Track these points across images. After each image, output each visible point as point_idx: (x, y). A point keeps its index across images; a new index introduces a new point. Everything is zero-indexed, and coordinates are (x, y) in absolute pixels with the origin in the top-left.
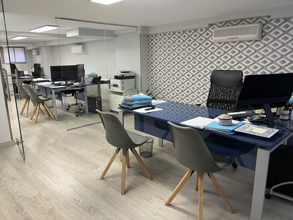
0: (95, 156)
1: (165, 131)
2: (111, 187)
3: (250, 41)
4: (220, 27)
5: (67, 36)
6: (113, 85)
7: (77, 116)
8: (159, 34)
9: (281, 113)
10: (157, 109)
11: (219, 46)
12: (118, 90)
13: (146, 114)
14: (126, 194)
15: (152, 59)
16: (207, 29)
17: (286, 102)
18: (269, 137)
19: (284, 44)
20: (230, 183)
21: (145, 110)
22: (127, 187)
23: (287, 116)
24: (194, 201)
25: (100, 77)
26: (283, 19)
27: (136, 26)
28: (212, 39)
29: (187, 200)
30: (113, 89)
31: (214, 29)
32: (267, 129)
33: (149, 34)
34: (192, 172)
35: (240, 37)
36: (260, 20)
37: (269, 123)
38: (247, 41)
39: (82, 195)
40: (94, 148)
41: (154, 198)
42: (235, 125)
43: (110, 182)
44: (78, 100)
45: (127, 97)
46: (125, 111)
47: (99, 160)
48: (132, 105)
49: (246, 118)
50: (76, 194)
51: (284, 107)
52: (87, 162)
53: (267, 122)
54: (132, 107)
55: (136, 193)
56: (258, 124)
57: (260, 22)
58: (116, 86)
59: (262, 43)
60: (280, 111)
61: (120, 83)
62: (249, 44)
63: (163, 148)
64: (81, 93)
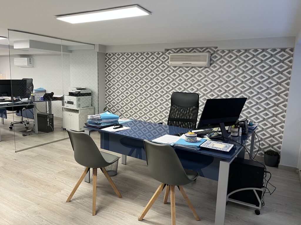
0: (56, 178)
1: (131, 149)
2: (79, 209)
3: (201, 67)
4: (175, 52)
5: (14, 48)
6: (68, 102)
7: (24, 135)
8: (117, 54)
9: (232, 131)
10: (124, 128)
11: (175, 69)
12: (74, 107)
13: (116, 133)
14: (98, 214)
15: (110, 77)
16: (163, 54)
17: (236, 122)
18: (228, 151)
19: (228, 72)
20: (192, 195)
21: (114, 128)
22: (97, 207)
23: (237, 133)
24: (165, 214)
25: (52, 94)
26: (227, 50)
27: (94, 44)
28: (168, 62)
29: (158, 213)
30: (67, 106)
31: (170, 54)
32: (225, 144)
33: (107, 52)
34: (164, 185)
35: (193, 63)
36: (208, 50)
37: (225, 139)
38: (198, 67)
39: (49, 221)
40: (52, 170)
41: (126, 215)
42: (199, 141)
43: (78, 204)
44: (23, 117)
45: (95, 116)
46: (91, 130)
47: (61, 182)
48: (100, 123)
49: (205, 135)
50: (42, 220)
51: (234, 125)
52: (47, 185)
53: (222, 138)
54: (100, 126)
55: (107, 212)
56: (216, 140)
57: (209, 52)
58: (71, 103)
59: (211, 69)
60: (231, 129)
61: (76, 99)
62: (200, 69)
63: (126, 166)
64: (30, 109)
